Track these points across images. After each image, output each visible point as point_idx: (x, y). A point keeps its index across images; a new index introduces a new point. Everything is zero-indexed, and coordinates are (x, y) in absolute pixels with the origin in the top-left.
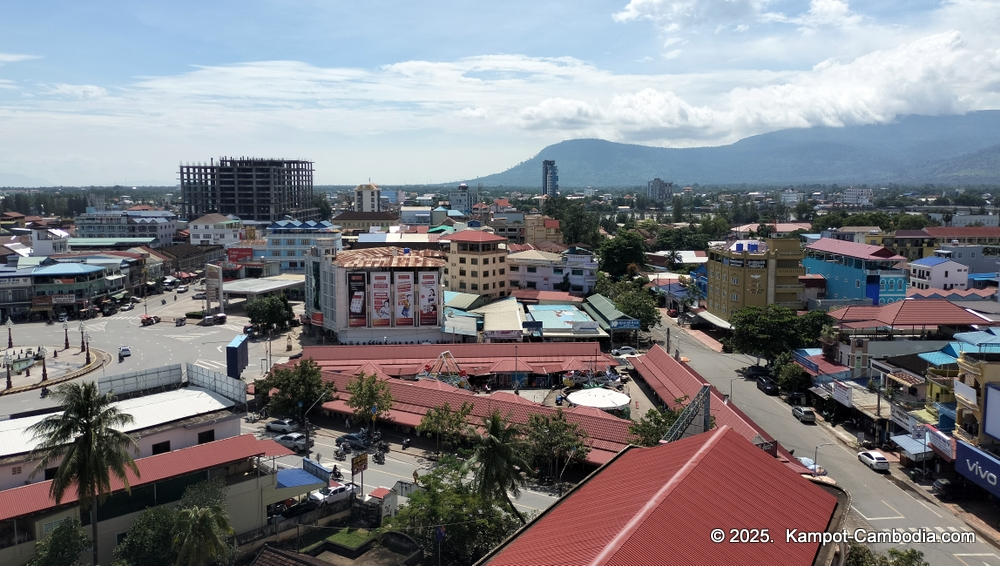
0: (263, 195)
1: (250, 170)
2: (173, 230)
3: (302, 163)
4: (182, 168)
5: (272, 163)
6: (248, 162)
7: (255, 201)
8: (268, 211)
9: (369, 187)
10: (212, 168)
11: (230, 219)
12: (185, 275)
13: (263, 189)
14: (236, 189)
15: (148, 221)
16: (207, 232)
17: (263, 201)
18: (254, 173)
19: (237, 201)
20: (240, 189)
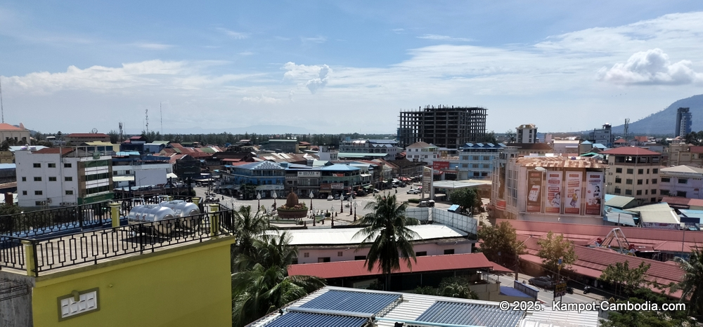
0: (452, 131)
1: (445, 114)
2: (395, 153)
3: (480, 109)
4: (401, 113)
5: (459, 109)
6: (444, 109)
7: (447, 135)
8: (455, 143)
9: (528, 126)
10: (420, 113)
11: (431, 146)
12: (404, 179)
13: (452, 127)
14: (435, 127)
15: (381, 146)
16: (417, 154)
17: (452, 135)
18: (447, 116)
19: (434, 136)
20: (437, 127)
